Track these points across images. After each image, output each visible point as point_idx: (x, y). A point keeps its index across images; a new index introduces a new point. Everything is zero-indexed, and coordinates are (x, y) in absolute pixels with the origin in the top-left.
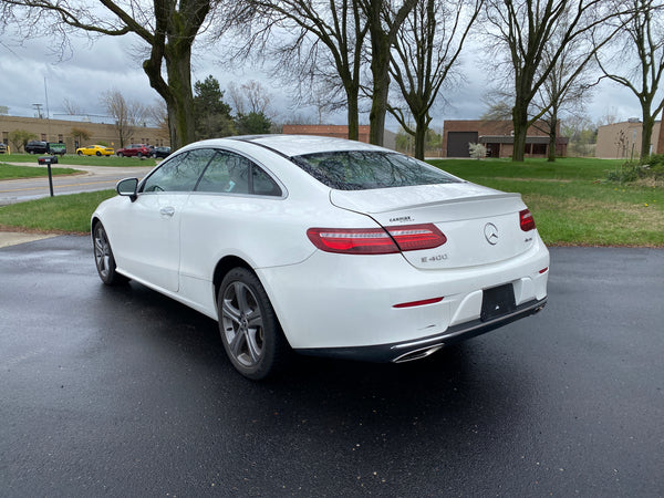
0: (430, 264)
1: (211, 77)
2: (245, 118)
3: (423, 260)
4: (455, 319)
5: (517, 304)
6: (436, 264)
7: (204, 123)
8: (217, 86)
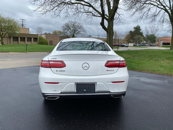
0: (58, 72)
1: (138, 25)
2: (148, 36)
3: (57, 71)
4: (64, 90)
5: (96, 91)
6: (61, 73)
7: (135, 37)
8: (140, 28)
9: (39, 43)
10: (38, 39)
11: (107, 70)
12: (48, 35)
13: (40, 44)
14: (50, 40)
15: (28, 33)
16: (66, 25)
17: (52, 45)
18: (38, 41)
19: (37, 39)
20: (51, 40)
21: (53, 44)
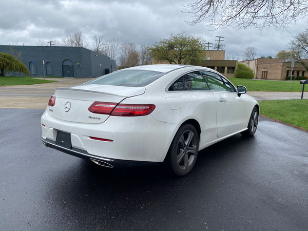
5: (72, 147)
9: (237, 75)
10: (236, 68)
11: (90, 117)
12: (261, 61)
13: (238, 78)
14: (263, 70)
15: (223, 59)
16: (300, 37)
17: (266, 79)
18: (235, 72)
19: (234, 68)
20: (266, 70)
21: (268, 77)
